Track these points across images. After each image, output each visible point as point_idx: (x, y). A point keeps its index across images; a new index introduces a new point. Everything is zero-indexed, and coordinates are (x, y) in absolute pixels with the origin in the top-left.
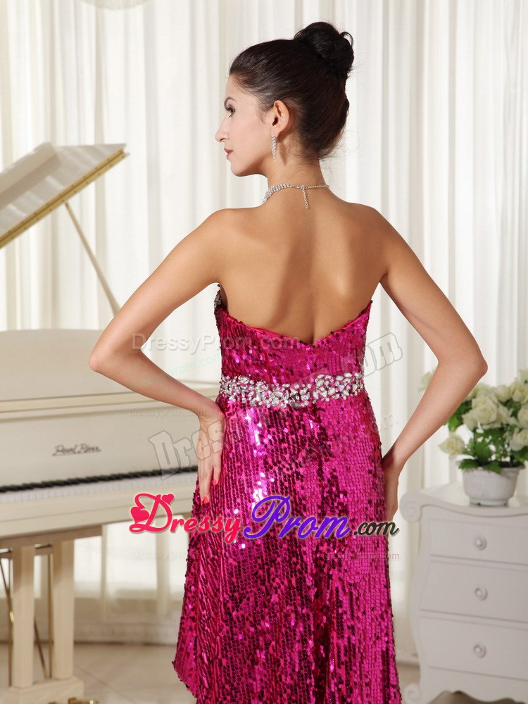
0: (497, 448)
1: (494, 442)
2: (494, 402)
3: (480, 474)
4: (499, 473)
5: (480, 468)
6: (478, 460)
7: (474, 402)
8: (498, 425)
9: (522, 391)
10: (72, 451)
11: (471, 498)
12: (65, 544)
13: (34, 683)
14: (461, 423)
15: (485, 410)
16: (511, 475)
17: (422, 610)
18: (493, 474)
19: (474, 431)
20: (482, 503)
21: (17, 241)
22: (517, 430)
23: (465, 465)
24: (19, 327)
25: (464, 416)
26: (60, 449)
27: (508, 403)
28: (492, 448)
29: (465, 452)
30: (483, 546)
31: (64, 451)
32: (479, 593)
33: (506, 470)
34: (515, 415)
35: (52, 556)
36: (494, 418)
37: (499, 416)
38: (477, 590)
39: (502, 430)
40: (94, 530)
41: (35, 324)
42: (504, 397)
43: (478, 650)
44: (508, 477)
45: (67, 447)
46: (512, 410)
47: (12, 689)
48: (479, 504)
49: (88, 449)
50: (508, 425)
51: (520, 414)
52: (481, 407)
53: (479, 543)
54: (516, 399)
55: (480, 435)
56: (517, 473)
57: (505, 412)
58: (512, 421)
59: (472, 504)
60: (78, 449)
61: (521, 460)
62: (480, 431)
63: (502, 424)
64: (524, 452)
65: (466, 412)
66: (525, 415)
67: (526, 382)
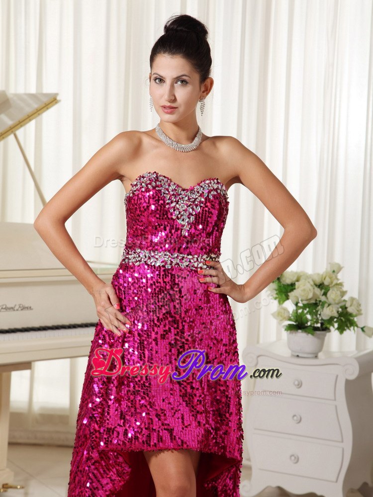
0: (312, 317)
1: (310, 313)
2: (312, 285)
3: (301, 335)
4: (313, 334)
5: (300, 331)
6: (299, 325)
7: (297, 283)
8: (313, 301)
9: (331, 278)
10: (12, 309)
11: (292, 351)
12: (4, 374)
14: (287, 298)
15: (304, 290)
16: (321, 336)
17: (255, 429)
18: (310, 335)
19: (296, 305)
20: (300, 355)
22: (326, 305)
23: (290, 328)
25: (289, 294)
26: (4, 307)
27: (321, 286)
28: (309, 317)
29: (290, 319)
30: (300, 385)
31: (7, 309)
32: (295, 418)
33: (318, 332)
34: (325, 294)
36: (310, 296)
37: (314, 294)
38: (294, 416)
39: (316, 305)
40: (26, 365)
42: (318, 282)
43: (293, 458)
44: (318, 338)
45: (9, 306)
46: (323, 291)
48: (298, 356)
49: (24, 308)
50: (320, 301)
51: (329, 294)
52: (302, 287)
53: (296, 383)
54: (326, 283)
55: (301, 308)
56: (325, 335)
57: (318, 292)
58: (323, 298)
59: (293, 356)
60: (17, 307)
61: (328, 326)
62: (300, 305)
63: (316, 300)
64: (331, 320)
65: (292, 290)
66: (332, 295)
67: (334, 271)
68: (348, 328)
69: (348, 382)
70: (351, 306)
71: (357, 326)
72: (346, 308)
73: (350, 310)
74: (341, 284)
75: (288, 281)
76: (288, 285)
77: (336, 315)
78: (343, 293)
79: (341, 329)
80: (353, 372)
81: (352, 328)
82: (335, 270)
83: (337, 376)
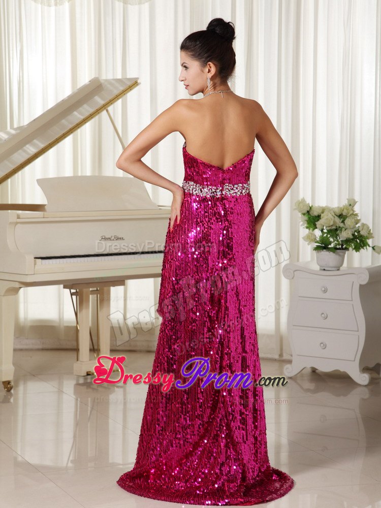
0: (333, 239)
1: (332, 236)
2: (333, 215)
3: (325, 253)
4: (334, 252)
5: (325, 250)
6: (323, 246)
7: (322, 215)
8: (334, 227)
9: (347, 210)
10: (109, 239)
11: (320, 266)
12: (105, 288)
13: (90, 360)
14: (316, 227)
15: (327, 219)
16: (341, 254)
17: (294, 326)
18: (331, 253)
19: (322, 231)
20: (326, 269)
21: (79, 130)
22: (343, 229)
23: (317, 248)
24: (80, 175)
25: (316, 223)
26: (104, 237)
27: (340, 216)
28: (331, 240)
29: (317, 242)
30: (325, 291)
31: (105, 239)
32: (323, 315)
33: (338, 251)
34: (343, 222)
35: (98, 296)
36: (332, 223)
37: (334, 222)
38: (323, 314)
39: (336, 230)
40: (120, 281)
41: (88, 173)
42: (338, 213)
43: (322, 345)
44: (340, 255)
45: (107, 237)
46: (342, 220)
47: (78, 362)
48: (324, 270)
49: (118, 239)
50: (339, 227)
51: (346, 222)
52: (326, 217)
53: (323, 289)
54: (344, 214)
55: (326, 233)
56: (345, 253)
57: (338, 221)
58: (342, 225)
59: (321, 270)
60: (113, 238)
61: (348, 247)
62: (325, 231)
63: (336, 227)
64: (348, 241)
65: (318, 220)
66: (349, 222)
67: (350, 205)
68: (363, 247)
69: (361, 286)
70: (362, 230)
71: (369, 246)
72: (359, 232)
73: (362, 233)
74: (356, 215)
75: (316, 214)
76: (316, 216)
77: (351, 237)
78: (357, 222)
79: (357, 249)
80: (365, 279)
81: (365, 248)
82: (352, 204)
83: (353, 282)
